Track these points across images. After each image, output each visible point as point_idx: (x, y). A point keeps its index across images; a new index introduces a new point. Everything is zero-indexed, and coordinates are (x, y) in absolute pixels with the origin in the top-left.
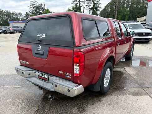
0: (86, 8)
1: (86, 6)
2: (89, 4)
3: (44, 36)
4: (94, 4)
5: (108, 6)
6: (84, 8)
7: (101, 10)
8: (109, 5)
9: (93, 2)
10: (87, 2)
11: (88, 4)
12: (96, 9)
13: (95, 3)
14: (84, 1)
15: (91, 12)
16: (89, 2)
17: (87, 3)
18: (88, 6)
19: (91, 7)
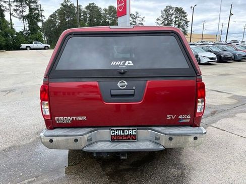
0: (16, 15)
1: (15, 10)
2: (20, 9)
3: (129, 63)
4: (31, 10)
5: (56, 16)
6: (11, 14)
7: (45, 20)
8: (57, 14)
9: (28, 5)
10: (15, 3)
11: (18, 8)
12: (36, 19)
13: (32, 7)
14: (8, 1)
15: (27, 22)
16: (19, 4)
17: (16, 6)
18: (18, 12)
19: (25, 14)
